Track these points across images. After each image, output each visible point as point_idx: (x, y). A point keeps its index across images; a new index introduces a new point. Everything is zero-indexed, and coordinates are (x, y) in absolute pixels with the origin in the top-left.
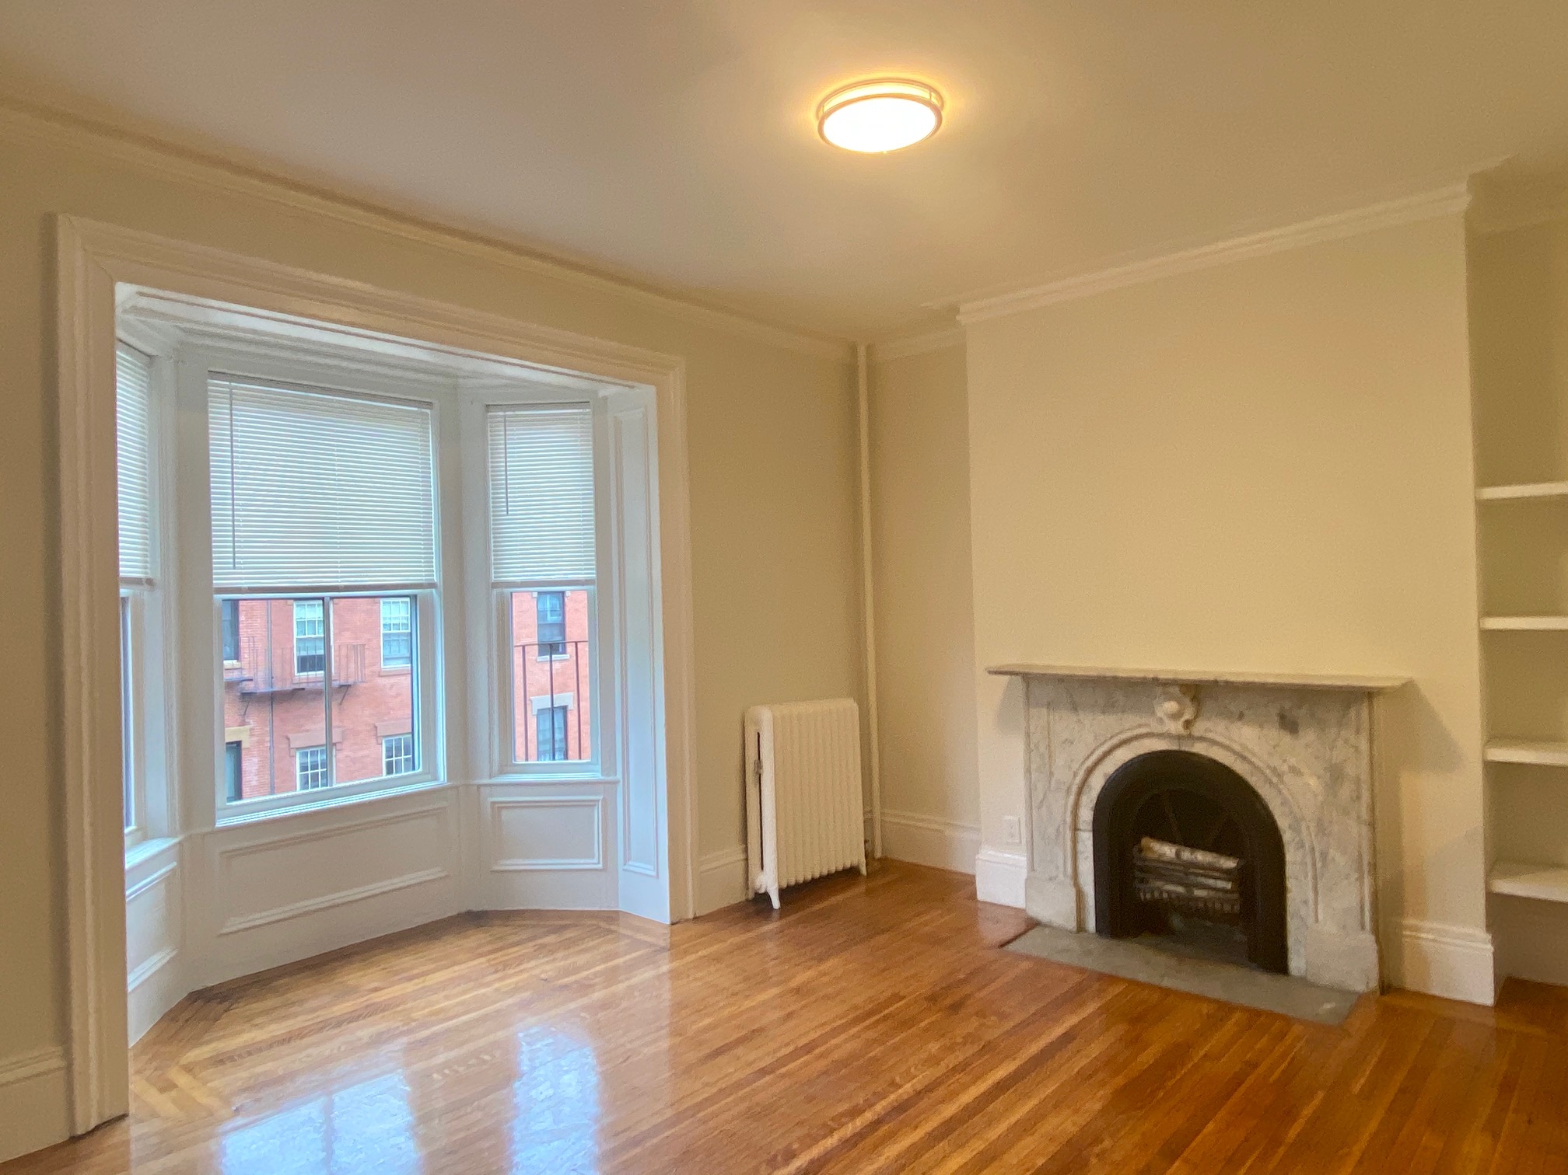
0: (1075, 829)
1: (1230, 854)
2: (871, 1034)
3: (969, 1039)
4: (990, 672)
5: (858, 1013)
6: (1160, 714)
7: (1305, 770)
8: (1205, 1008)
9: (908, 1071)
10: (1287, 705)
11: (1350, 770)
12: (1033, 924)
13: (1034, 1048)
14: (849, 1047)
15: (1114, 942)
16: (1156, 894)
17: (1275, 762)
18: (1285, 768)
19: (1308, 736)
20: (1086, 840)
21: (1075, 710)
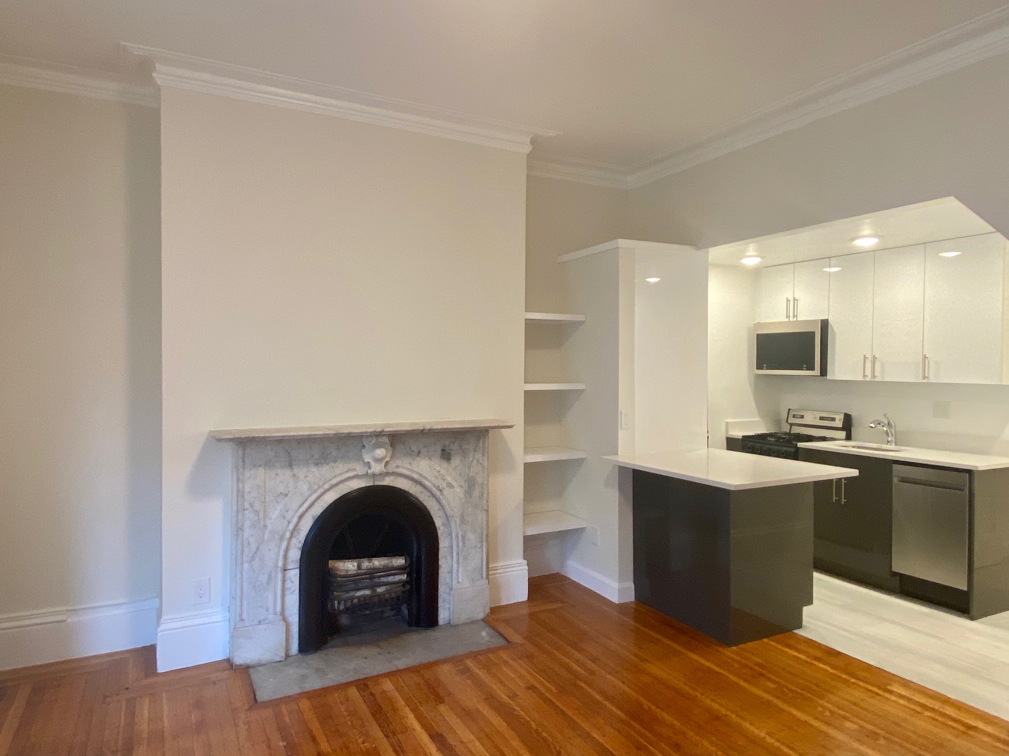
0: (285, 570)
1: (397, 554)
7: (454, 484)
10: (447, 443)
17: (439, 482)
18: (445, 485)
19: (456, 461)
20: (294, 575)
21: (291, 466)
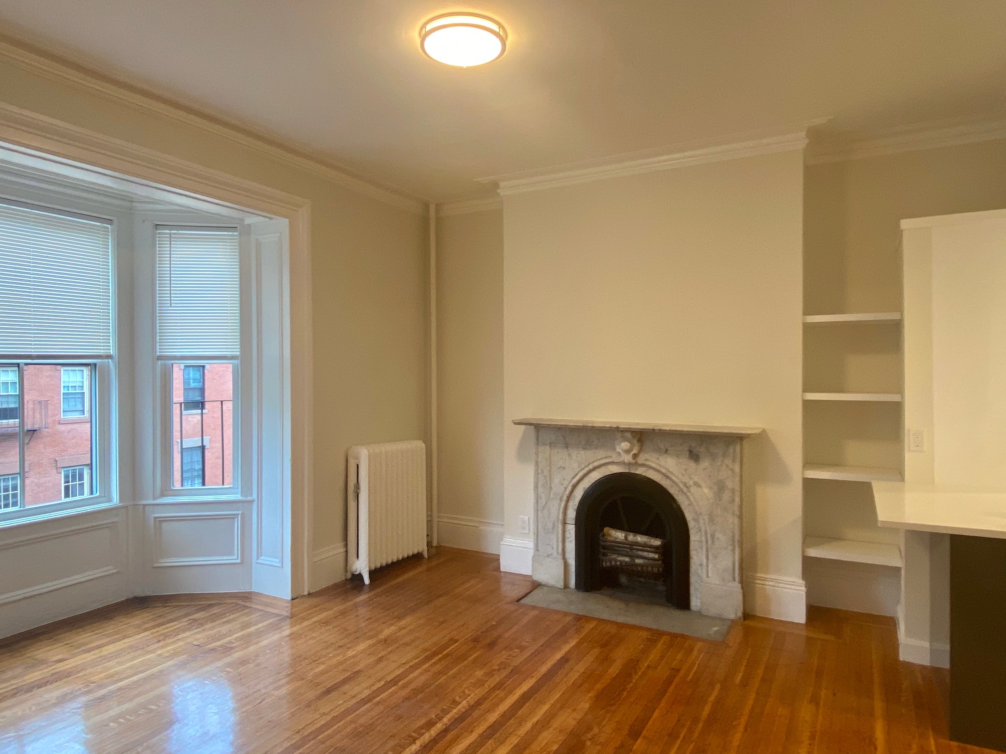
0: (564, 523)
1: (656, 536)
2: (438, 668)
3: (503, 666)
4: (515, 423)
5: (427, 653)
6: (618, 449)
7: (702, 484)
8: (645, 635)
9: (464, 692)
10: (694, 444)
11: (729, 484)
12: (536, 585)
13: (544, 669)
14: (423, 678)
15: (586, 594)
16: (613, 563)
17: (686, 479)
18: (691, 483)
19: (705, 463)
20: (571, 529)
21: (567, 447)
